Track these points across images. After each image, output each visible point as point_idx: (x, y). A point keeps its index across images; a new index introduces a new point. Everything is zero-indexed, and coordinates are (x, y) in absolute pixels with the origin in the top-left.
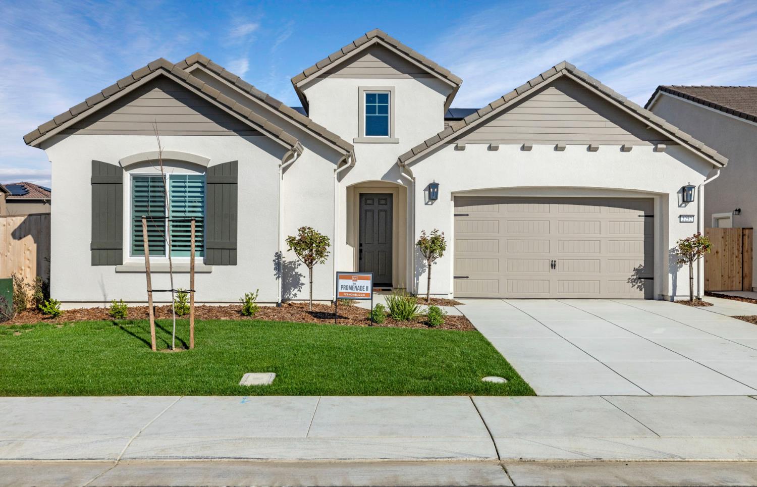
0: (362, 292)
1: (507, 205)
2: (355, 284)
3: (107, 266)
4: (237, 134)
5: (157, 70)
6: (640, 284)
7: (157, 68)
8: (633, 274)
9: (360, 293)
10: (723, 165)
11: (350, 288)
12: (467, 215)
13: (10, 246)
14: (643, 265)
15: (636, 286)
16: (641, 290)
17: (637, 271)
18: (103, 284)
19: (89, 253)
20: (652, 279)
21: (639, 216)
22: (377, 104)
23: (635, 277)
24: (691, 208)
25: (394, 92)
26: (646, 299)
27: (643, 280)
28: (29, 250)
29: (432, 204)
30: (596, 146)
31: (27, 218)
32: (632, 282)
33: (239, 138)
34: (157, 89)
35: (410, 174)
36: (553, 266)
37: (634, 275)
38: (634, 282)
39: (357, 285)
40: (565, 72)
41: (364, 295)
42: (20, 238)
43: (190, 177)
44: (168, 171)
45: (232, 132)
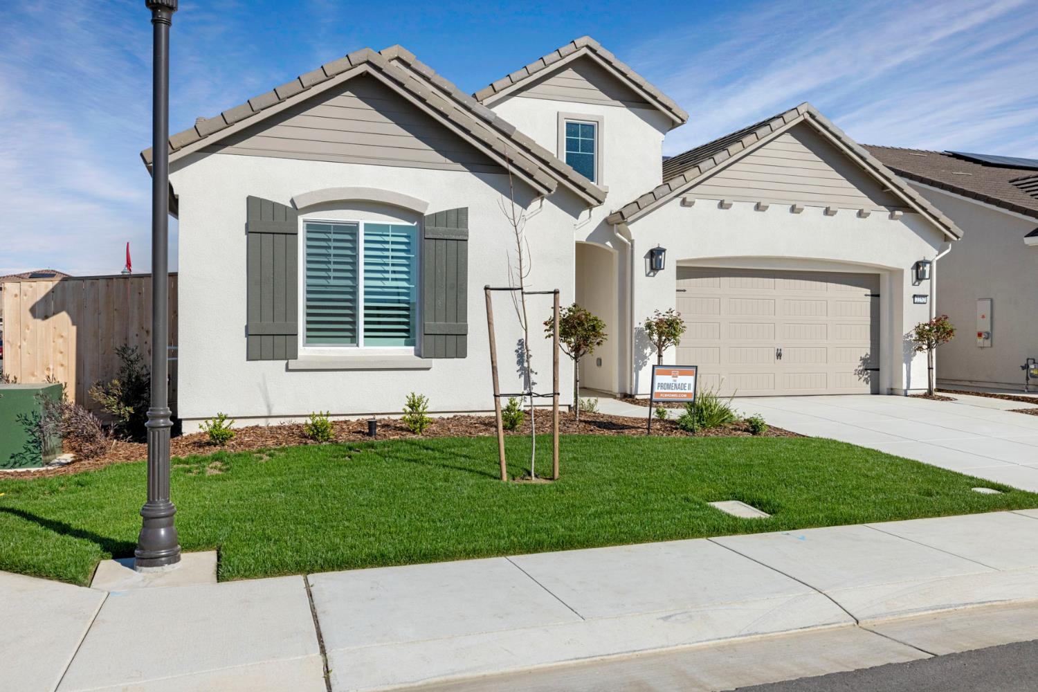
0: (683, 391)
1: (728, 278)
2: (675, 381)
3: (272, 361)
4: (466, 170)
5: (360, 64)
6: (867, 376)
7: (361, 62)
8: (860, 364)
9: (681, 393)
10: (958, 237)
11: (669, 386)
12: (685, 291)
13: (27, 331)
14: (869, 354)
15: (863, 379)
16: (867, 383)
17: (864, 360)
18: (266, 388)
19: (242, 342)
20: (878, 370)
21: (866, 295)
22: (580, 138)
23: (861, 368)
24: (924, 287)
25: (603, 123)
26: (873, 393)
27: (869, 371)
28: (62, 336)
29: (654, 276)
30: (801, 207)
31: (59, 283)
32: (859, 374)
33: (469, 174)
34: (348, 93)
35: (628, 235)
36: (779, 355)
37: (860, 366)
38: (861, 374)
39: (678, 382)
40: (807, 116)
41: (685, 396)
42: (46, 317)
43: (395, 228)
44: (363, 218)
45: (459, 166)
